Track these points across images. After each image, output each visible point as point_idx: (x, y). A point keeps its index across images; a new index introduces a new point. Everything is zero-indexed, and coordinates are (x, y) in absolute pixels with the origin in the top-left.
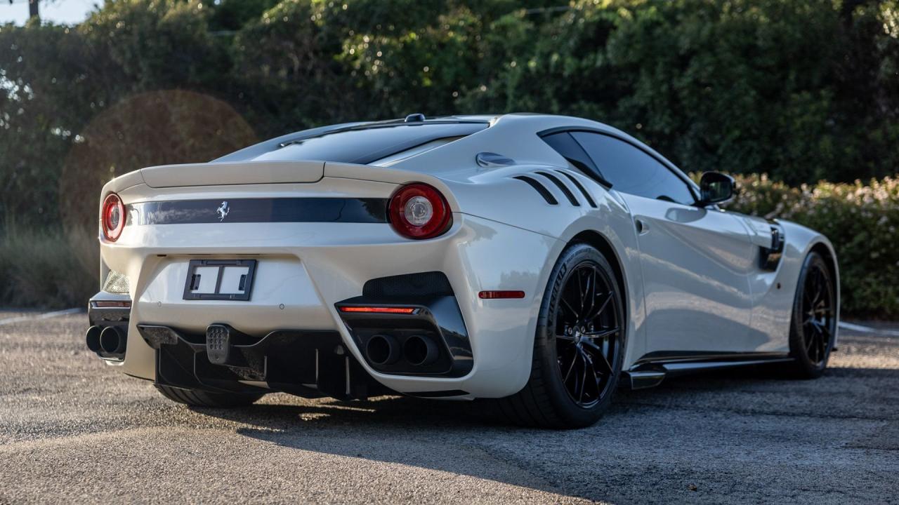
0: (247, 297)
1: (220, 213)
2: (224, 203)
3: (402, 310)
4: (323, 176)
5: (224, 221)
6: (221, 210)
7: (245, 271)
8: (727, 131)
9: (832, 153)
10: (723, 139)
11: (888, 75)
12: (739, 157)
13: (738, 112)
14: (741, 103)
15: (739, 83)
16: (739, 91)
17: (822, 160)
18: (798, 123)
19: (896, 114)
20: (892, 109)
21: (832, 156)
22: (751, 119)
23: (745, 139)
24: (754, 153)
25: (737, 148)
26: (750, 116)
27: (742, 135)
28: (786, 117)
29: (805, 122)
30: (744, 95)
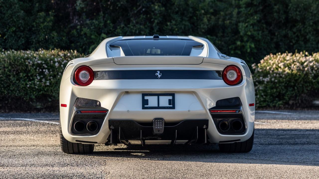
0: (173, 108)
1: (158, 76)
2: (158, 71)
3: (232, 111)
4: (202, 62)
5: (159, 79)
6: (158, 74)
7: (171, 98)
8: (9, 28)
9: (57, 39)
10: (7, 31)
11: (81, 8)
12: (14, 39)
13: (15, 20)
14: (16, 15)
15: (15, 7)
16: (15, 10)
17: (53, 42)
18: (42, 26)
19: (81, 24)
20: (80, 22)
21: (57, 41)
22: (21, 23)
23: (17, 32)
24: (21, 38)
25: (13, 35)
26: (20, 21)
27: (15, 30)
28: (36, 23)
29: (45, 26)
30: (17, 12)
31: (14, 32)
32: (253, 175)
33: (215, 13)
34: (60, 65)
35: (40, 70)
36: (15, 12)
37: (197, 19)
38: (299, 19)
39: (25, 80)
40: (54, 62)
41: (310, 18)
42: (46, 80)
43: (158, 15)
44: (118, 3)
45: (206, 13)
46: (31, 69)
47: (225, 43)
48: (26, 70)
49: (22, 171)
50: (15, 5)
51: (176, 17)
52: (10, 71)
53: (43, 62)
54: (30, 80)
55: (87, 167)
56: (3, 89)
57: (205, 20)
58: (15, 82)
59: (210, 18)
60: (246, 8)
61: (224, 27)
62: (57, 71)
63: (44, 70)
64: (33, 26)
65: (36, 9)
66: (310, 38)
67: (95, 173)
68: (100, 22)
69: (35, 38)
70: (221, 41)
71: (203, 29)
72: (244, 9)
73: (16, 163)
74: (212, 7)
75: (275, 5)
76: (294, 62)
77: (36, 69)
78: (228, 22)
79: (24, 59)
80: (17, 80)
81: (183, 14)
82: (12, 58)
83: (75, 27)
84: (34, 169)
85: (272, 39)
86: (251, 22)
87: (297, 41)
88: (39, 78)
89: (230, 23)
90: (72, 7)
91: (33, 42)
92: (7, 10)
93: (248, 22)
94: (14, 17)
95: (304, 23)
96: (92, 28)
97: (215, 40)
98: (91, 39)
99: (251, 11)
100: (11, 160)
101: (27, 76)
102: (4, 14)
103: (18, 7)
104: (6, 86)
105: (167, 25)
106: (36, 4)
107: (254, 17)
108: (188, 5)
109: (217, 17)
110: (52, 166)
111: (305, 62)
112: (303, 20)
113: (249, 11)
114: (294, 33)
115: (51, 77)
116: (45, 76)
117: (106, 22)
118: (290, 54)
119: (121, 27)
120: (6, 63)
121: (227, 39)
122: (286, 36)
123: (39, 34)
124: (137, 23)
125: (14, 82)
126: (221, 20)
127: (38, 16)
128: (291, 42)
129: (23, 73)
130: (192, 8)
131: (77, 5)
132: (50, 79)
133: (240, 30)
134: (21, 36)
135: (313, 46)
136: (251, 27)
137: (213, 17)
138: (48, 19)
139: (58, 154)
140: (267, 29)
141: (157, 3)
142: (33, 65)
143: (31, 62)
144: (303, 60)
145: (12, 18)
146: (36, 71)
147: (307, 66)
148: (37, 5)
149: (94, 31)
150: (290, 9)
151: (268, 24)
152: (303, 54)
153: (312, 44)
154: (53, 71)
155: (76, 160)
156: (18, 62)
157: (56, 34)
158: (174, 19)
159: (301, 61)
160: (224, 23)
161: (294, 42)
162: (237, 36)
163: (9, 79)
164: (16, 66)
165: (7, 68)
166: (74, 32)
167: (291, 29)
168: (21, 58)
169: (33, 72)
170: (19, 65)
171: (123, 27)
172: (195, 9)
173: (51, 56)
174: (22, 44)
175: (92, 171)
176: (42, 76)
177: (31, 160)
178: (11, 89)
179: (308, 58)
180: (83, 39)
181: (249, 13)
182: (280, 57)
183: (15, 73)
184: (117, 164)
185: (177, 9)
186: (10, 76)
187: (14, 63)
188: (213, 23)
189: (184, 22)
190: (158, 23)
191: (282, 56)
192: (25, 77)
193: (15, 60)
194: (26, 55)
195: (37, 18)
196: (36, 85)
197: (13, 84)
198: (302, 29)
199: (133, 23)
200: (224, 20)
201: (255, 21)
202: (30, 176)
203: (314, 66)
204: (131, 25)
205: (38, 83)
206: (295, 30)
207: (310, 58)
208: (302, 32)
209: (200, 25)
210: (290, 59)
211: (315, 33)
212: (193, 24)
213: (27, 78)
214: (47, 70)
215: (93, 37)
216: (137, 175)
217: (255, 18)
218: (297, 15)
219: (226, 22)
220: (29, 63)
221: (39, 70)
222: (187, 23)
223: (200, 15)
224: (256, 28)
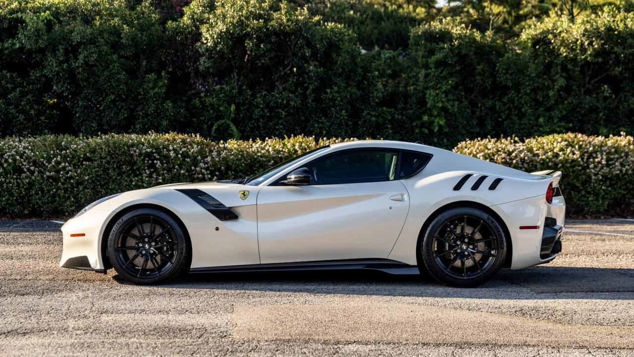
8: (106, 96)
9: (173, 112)
10: (103, 100)
11: (205, 68)
12: (113, 112)
13: (114, 85)
14: (116, 78)
15: (114, 66)
16: (114, 71)
17: (167, 116)
18: (152, 93)
19: (206, 90)
20: (204, 87)
21: (172, 114)
22: (122, 89)
23: (117, 101)
24: (123, 110)
25: (112, 106)
26: (121, 87)
27: (115, 98)
28: (143, 89)
29: (156, 92)
30: (117, 73)
31: (113, 101)
32: (409, 330)
33: (394, 75)
34: (177, 155)
35: (150, 162)
36: (114, 74)
37: (368, 84)
38: (511, 85)
39: (128, 176)
40: (169, 151)
41: (527, 83)
42: (158, 175)
43: (314, 78)
44: (258, 62)
45: (382, 75)
46: (137, 160)
47: (407, 117)
48: (130, 161)
49: (131, 321)
50: (113, 64)
51: (338, 80)
52: (108, 163)
53: (154, 151)
54: (136, 176)
55: (210, 315)
56: (99, 187)
57: (380, 86)
58: (116, 178)
59: (387, 82)
60: (436, 68)
61: (406, 96)
62: (172, 163)
63: (155, 162)
64: (139, 94)
65: (143, 69)
66: (526, 111)
67: (219, 324)
68: (233, 88)
69: (141, 110)
70: (402, 115)
71: (377, 98)
72: (433, 70)
73: (123, 307)
74: (390, 66)
75: (479, 64)
76: (498, 151)
77: (143, 160)
78: (412, 88)
79: (127, 147)
80: (119, 175)
81: (348, 78)
82: (111, 145)
83: (197, 94)
84: (145, 317)
85: (473, 112)
86: (444, 88)
87: (508, 115)
88: (148, 172)
89: (414, 89)
90: (193, 66)
91: (139, 115)
92: (103, 71)
93: (440, 88)
94: (112, 81)
95: (518, 92)
96: (221, 96)
97: (394, 113)
98: (220, 111)
99: (444, 73)
100: (115, 303)
101: (132, 169)
102: (99, 76)
103: (118, 67)
104: (103, 183)
105: (326, 93)
106: (142, 62)
107: (448, 82)
108: (356, 64)
109: (396, 81)
110: (168, 313)
111: (513, 152)
112: (517, 87)
113: (441, 73)
114: (505, 104)
115: (165, 172)
116: (156, 170)
117: (241, 86)
118: (493, 140)
119: (262, 95)
120: (104, 151)
121: (411, 111)
122: (492, 108)
123: (147, 104)
124: (284, 89)
125: (114, 177)
126: (402, 85)
127: (146, 79)
128: (499, 117)
129: (127, 165)
130: (362, 67)
131: (200, 64)
132: (163, 174)
133: (427, 100)
134: (122, 107)
135: (531, 122)
136: (443, 95)
137: (390, 81)
138: (161, 84)
139: (173, 294)
140: (466, 98)
141: (313, 61)
142: (140, 154)
143: (137, 151)
144: (511, 148)
145: (110, 82)
146: (144, 163)
147: (516, 157)
148: (144, 63)
149: (224, 101)
150: (498, 71)
151: (469, 91)
152: (511, 139)
153: (530, 120)
154: (167, 163)
155: (197, 304)
156: (119, 150)
157: (170, 105)
158: (336, 84)
159: (508, 151)
160: (407, 90)
161: (503, 117)
162: (424, 109)
163: (108, 174)
164: (117, 156)
165: (106, 158)
166: (197, 101)
167: (500, 100)
168: (124, 145)
169: (140, 165)
170: (121, 155)
171: (266, 95)
172: (366, 70)
173: (165, 141)
174: (125, 118)
175: (216, 321)
176: (152, 170)
177: (141, 302)
178: (110, 187)
179: (517, 145)
180: (209, 111)
181: (442, 75)
182: (480, 145)
183: (115, 166)
184: (246, 311)
185: (341, 70)
186: (109, 169)
187: (115, 151)
188: (390, 89)
189: (349, 89)
190: (313, 90)
191: (482, 143)
192: (129, 171)
193: (116, 148)
194: (130, 141)
195: (145, 82)
196: (144, 182)
197: (113, 181)
198: (516, 99)
199: (279, 89)
200: (406, 85)
201: (449, 87)
202: (140, 329)
203: (526, 158)
204: (275, 93)
205: (147, 179)
206: (505, 100)
207: (520, 146)
208: (516, 103)
209: (373, 93)
210: (493, 148)
211: (533, 104)
212: (363, 90)
213: (132, 173)
214: (158, 162)
215: (221, 108)
216: (269, 329)
217: (450, 82)
218: (507, 79)
219: (409, 88)
220: (135, 151)
221: (148, 161)
222: (354, 90)
223: (373, 78)
224: (451, 97)
